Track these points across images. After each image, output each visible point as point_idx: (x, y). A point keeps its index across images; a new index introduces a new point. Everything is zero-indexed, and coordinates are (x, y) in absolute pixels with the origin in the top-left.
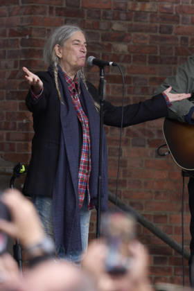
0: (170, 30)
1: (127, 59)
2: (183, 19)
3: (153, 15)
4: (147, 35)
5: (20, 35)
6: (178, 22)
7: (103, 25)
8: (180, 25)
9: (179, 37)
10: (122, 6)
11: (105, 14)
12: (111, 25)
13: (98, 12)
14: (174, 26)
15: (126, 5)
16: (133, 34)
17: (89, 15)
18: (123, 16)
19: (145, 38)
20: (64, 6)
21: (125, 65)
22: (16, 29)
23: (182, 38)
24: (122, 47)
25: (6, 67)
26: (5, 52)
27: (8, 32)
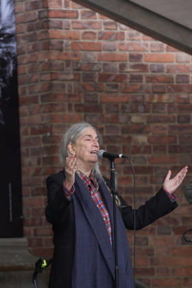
0: (188, 119)
1: (147, 149)
3: (171, 105)
4: (166, 125)
5: (41, 132)
7: (122, 118)
10: (139, 98)
11: (123, 108)
12: (130, 118)
13: (117, 106)
15: (143, 97)
16: (152, 125)
17: (107, 110)
18: (141, 108)
19: (164, 129)
20: (83, 102)
21: (146, 156)
22: (37, 127)
24: (142, 139)
25: (30, 164)
26: (27, 150)
27: (29, 130)
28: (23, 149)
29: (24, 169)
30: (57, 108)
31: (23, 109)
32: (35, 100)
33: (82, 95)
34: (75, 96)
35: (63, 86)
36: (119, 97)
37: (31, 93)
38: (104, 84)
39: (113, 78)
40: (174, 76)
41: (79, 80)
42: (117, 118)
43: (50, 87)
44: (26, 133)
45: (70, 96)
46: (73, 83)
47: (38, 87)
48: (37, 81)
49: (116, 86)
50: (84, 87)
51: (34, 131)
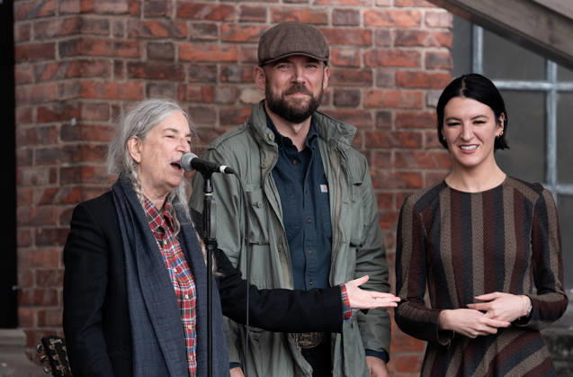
0: (355, 99)
2: (380, 76)
5: (58, 118)
6: (369, 82)
7: (223, 94)
8: (375, 88)
9: (373, 112)
11: (226, 73)
12: (238, 93)
13: (212, 68)
14: (362, 90)
17: (193, 75)
20: (144, 58)
22: (50, 107)
23: (380, 115)
25: (34, 181)
26: (30, 153)
27: (35, 113)
28: (21, 150)
29: (21, 190)
30: (92, 69)
31: (23, 69)
32: (46, 52)
33: (143, 43)
34: (128, 46)
35: (106, 26)
36: (218, 51)
37: (38, 37)
38: (189, 23)
39: (206, 11)
40: (330, 11)
41: (138, 15)
42: (212, 93)
43: (80, 26)
44: (27, 118)
45: (119, 45)
46: (125, 20)
47: (55, 26)
48: (52, 14)
49: (212, 29)
50: (147, 29)
51: (44, 115)
